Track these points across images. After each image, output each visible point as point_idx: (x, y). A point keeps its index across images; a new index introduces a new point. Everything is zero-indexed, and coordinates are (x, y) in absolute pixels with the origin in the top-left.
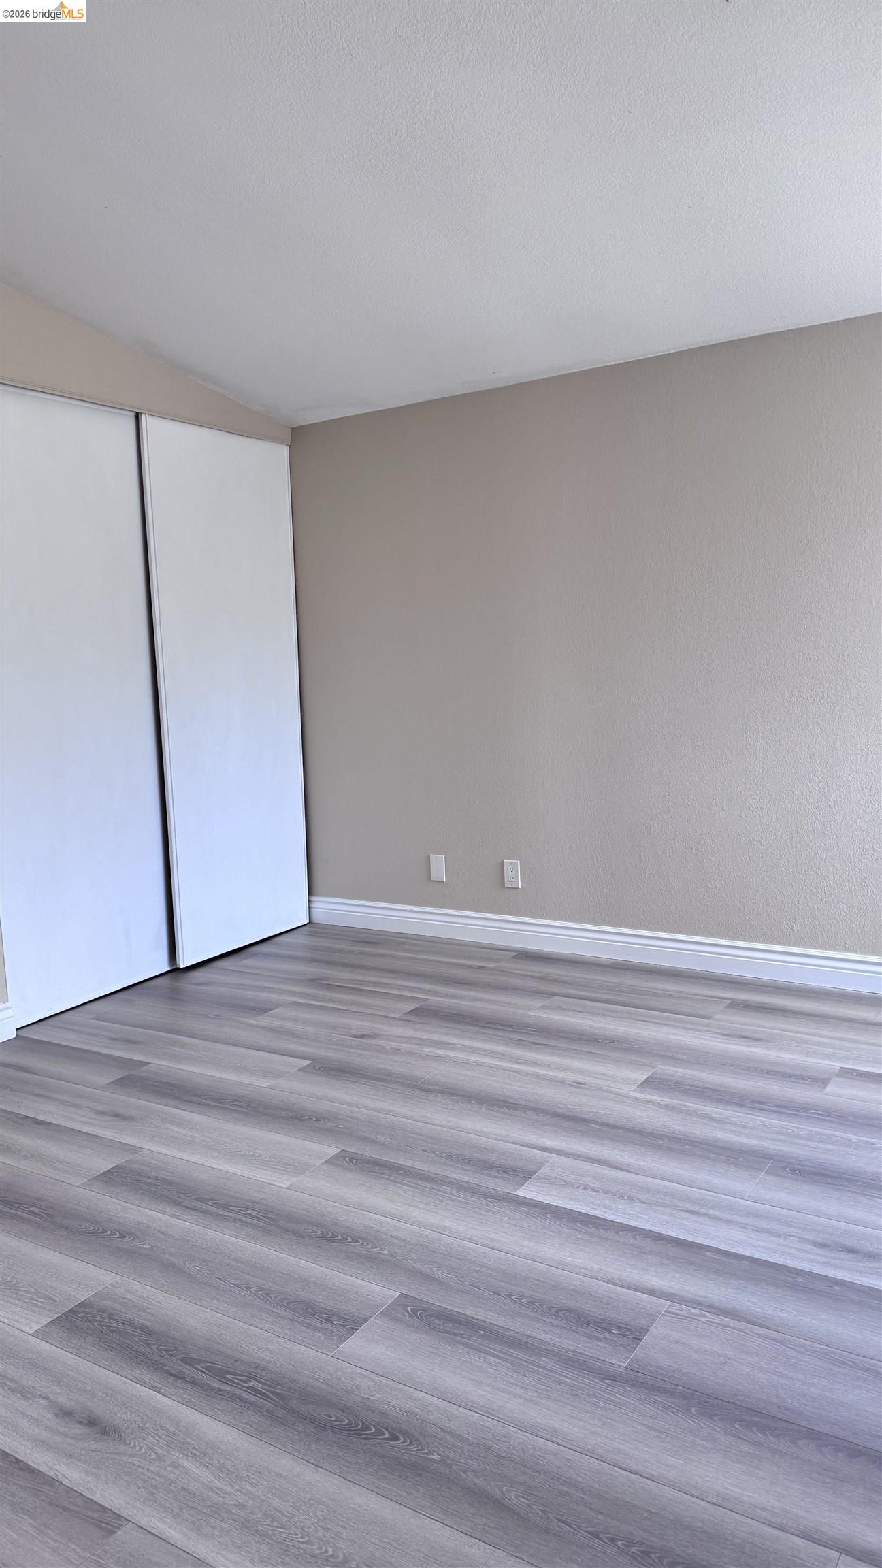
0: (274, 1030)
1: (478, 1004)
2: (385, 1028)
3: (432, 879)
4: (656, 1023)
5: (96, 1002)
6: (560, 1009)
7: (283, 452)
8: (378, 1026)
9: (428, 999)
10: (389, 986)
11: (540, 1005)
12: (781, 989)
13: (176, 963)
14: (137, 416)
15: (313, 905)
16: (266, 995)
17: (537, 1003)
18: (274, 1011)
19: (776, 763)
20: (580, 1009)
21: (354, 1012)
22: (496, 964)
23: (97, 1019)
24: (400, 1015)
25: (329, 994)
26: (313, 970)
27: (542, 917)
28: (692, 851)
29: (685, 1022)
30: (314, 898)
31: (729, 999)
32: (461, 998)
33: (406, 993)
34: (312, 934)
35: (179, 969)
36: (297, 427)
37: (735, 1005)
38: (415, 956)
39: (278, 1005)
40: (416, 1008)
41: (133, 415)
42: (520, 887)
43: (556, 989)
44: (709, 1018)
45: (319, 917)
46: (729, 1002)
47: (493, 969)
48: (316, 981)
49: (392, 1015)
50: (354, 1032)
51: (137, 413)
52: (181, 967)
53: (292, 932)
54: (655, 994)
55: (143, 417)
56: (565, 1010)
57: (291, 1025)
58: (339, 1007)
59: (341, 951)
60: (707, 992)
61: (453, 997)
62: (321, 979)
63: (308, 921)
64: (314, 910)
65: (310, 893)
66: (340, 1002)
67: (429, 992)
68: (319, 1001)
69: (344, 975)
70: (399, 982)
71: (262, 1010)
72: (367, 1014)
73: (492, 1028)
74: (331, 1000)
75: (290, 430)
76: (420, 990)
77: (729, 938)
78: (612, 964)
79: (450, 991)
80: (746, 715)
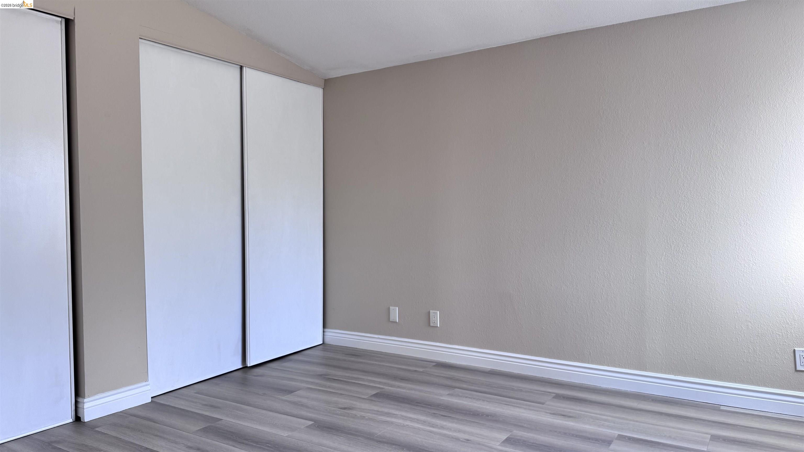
0: (295, 403)
1: (413, 392)
2: (358, 404)
3: (391, 320)
4: (513, 406)
5: (199, 384)
6: (458, 396)
7: (319, 92)
8: (355, 403)
9: (384, 388)
10: (363, 380)
11: (448, 393)
12: (584, 388)
13: (246, 364)
14: (241, 68)
15: (326, 334)
16: (293, 383)
17: (446, 392)
18: (296, 392)
19: (581, 260)
20: (469, 397)
21: (341, 394)
22: (424, 369)
23: (198, 393)
24: (367, 397)
25: (328, 384)
26: (320, 370)
27: (450, 343)
28: (534, 308)
29: (529, 406)
30: (326, 330)
31: (554, 393)
32: (404, 388)
33: (372, 384)
34: (324, 350)
35: (247, 367)
36: (328, 79)
37: (558, 397)
38: (379, 363)
39: (299, 389)
40: (377, 393)
41: (239, 67)
42: (439, 326)
43: (457, 384)
44: (543, 404)
45: (328, 341)
46: (555, 395)
47: (423, 372)
48: (322, 376)
49: (363, 397)
50: (340, 406)
51: (241, 66)
52: (249, 366)
53: (314, 348)
54: (513, 390)
55: (244, 68)
56: (461, 396)
57: (304, 401)
58: (333, 391)
59: (339, 360)
60: (543, 389)
61: (399, 387)
62: (325, 375)
63: (321, 343)
64: (326, 337)
65: (324, 326)
66: (334, 388)
67: (385, 384)
68: (322, 387)
69: (339, 373)
70: (370, 378)
71: (290, 391)
72: (349, 396)
73: (419, 406)
74: (329, 387)
75: (324, 80)
76: (380, 383)
77: (554, 358)
78: (489, 371)
79: (397, 383)
80: (564, 234)
